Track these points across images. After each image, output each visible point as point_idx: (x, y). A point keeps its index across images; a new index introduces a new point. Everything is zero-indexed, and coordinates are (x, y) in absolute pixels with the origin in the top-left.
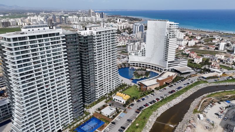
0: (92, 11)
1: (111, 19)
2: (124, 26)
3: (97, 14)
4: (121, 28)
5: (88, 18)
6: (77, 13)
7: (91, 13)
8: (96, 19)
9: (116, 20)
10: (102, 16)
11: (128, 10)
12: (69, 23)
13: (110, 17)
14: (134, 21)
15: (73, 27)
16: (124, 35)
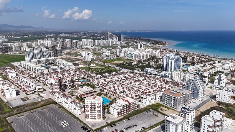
0: (109, 33)
1: (130, 43)
2: (147, 54)
3: (115, 37)
4: (143, 57)
5: (105, 41)
6: (96, 35)
7: (109, 36)
8: (112, 42)
9: (136, 44)
10: (120, 39)
11: (147, 31)
12: (80, 48)
13: (129, 39)
14: (158, 45)
15: (82, 55)
16: (150, 73)
